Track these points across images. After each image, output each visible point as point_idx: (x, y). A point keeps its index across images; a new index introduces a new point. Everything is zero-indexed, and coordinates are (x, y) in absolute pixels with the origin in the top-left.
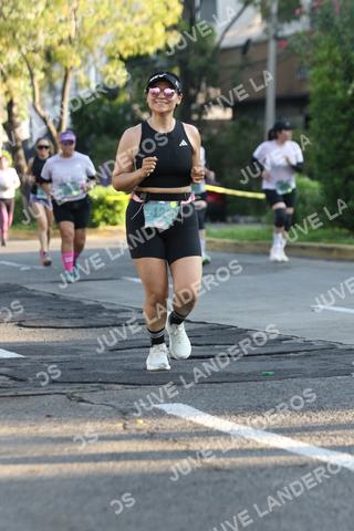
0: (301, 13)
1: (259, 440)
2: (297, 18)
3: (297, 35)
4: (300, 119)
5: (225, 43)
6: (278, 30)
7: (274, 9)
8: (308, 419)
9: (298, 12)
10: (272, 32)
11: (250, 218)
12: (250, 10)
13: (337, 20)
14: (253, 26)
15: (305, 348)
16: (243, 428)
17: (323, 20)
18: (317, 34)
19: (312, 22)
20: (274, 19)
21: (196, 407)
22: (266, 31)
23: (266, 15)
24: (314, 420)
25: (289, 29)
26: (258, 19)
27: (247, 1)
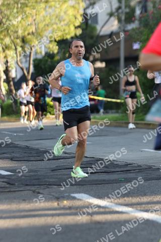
0: (135, 19)
2: (133, 22)
3: (133, 29)
5: (102, 33)
6: (125, 27)
7: (123, 18)
8: (139, 200)
9: (133, 19)
10: (122, 28)
11: (114, 111)
12: (112, 18)
13: (151, 22)
14: (114, 25)
15: (138, 168)
16: (111, 204)
17: (145, 23)
18: (142, 29)
19: (140, 23)
20: (123, 23)
21: (90, 195)
22: (120, 28)
23: (120, 21)
24: (142, 200)
25: (130, 27)
26: (116, 22)
27: (111, 15)
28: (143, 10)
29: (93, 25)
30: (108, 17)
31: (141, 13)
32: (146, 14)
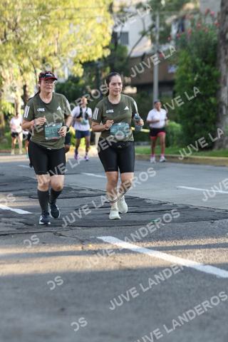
0: (171, 40)
1: (150, 254)
2: (169, 42)
4: (171, 93)
5: (133, 55)
6: (159, 48)
7: (157, 37)
8: (175, 244)
9: (169, 39)
10: (156, 49)
11: (146, 143)
12: (145, 38)
13: (189, 43)
14: (146, 46)
16: (142, 248)
17: (182, 43)
18: (179, 49)
19: (176, 45)
20: (157, 43)
21: (119, 238)
22: (153, 49)
23: (153, 41)
24: (178, 244)
25: (164, 48)
26: (149, 42)
27: (144, 34)
28: (180, 29)
29: (123, 45)
30: (140, 36)
31: (178, 32)
32: (183, 33)
